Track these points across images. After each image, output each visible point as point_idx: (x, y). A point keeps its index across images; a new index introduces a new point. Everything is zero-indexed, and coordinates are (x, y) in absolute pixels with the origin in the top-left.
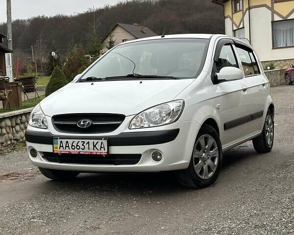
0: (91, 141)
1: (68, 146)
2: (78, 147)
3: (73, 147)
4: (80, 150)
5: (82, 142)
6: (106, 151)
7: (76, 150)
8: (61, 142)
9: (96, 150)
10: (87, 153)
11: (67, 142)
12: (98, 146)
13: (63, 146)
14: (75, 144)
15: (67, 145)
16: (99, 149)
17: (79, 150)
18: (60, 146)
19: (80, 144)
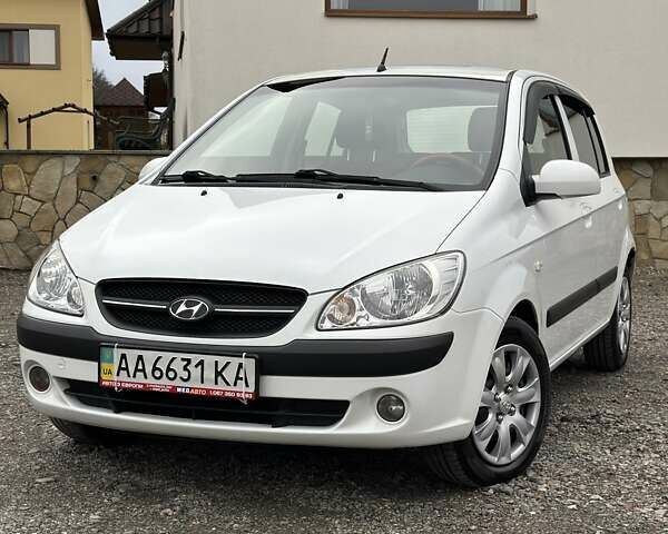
0: (209, 360)
1: (143, 370)
2: (171, 375)
3: (157, 374)
4: (177, 382)
5: (183, 359)
6: (252, 389)
7: (164, 381)
8: (124, 356)
9: (221, 386)
10: (196, 392)
11: (140, 358)
12: (230, 374)
13: (127, 369)
14: (162, 365)
15: (140, 367)
16: (231, 381)
17: (174, 383)
18: (120, 368)
19: (178, 366)
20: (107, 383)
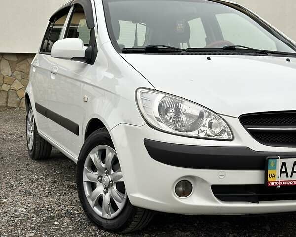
8: (284, 164)
11: (295, 163)
13: (286, 172)
18: (281, 172)
20: (272, 184)
